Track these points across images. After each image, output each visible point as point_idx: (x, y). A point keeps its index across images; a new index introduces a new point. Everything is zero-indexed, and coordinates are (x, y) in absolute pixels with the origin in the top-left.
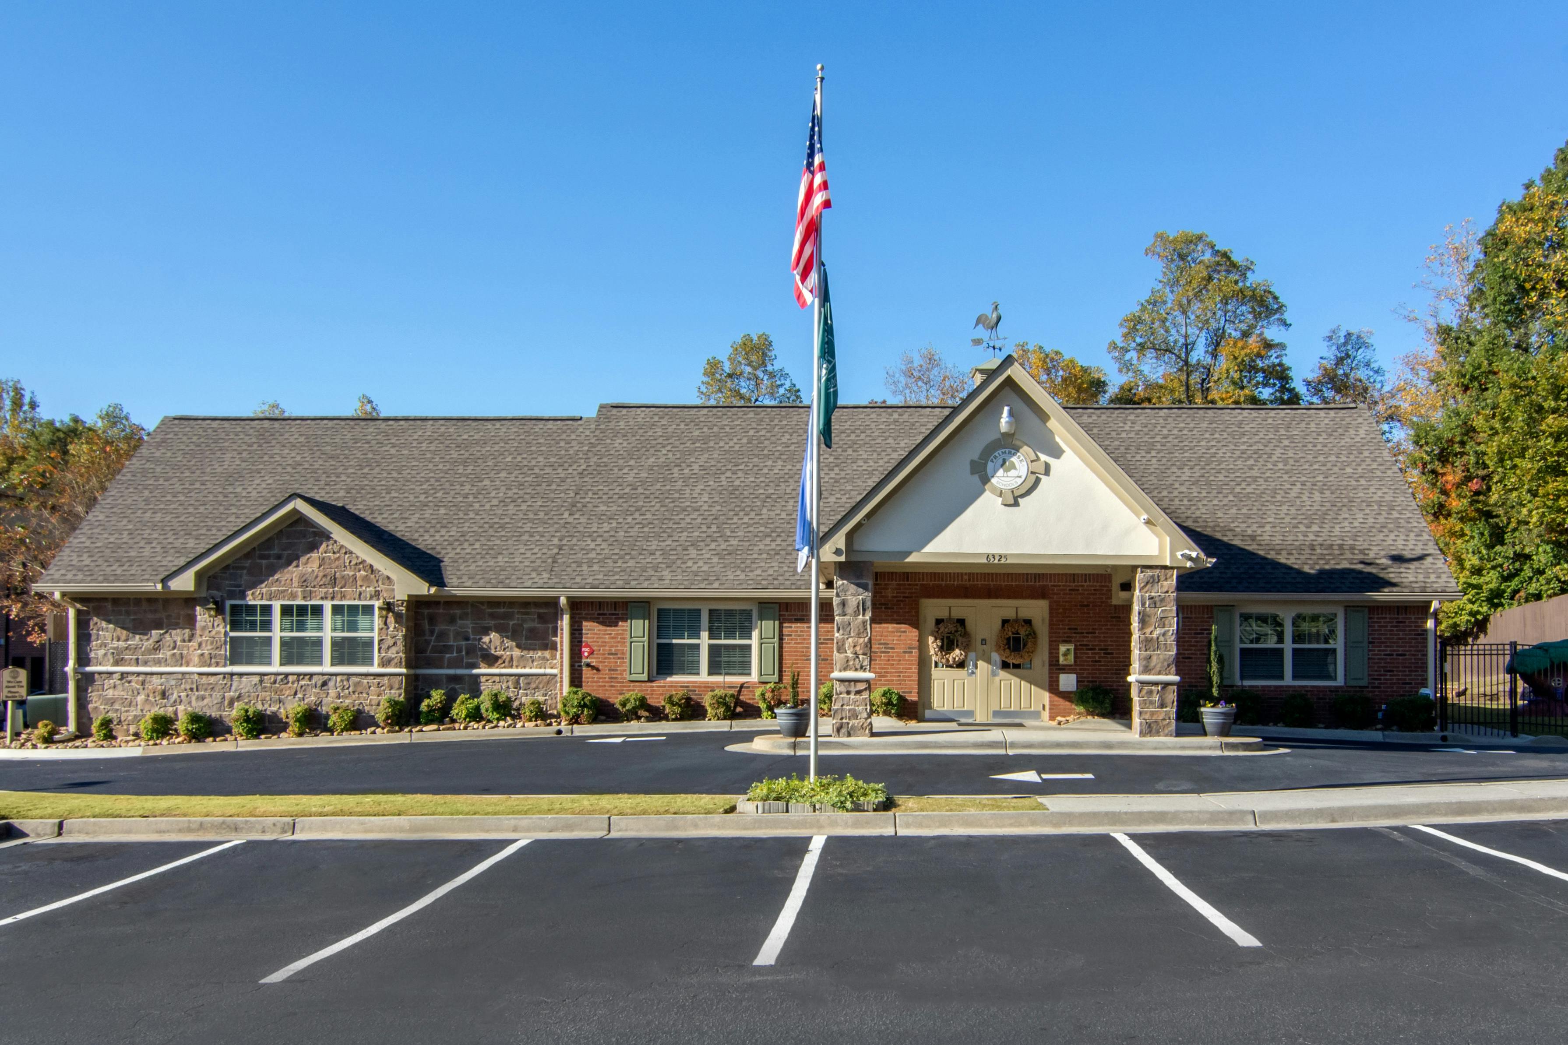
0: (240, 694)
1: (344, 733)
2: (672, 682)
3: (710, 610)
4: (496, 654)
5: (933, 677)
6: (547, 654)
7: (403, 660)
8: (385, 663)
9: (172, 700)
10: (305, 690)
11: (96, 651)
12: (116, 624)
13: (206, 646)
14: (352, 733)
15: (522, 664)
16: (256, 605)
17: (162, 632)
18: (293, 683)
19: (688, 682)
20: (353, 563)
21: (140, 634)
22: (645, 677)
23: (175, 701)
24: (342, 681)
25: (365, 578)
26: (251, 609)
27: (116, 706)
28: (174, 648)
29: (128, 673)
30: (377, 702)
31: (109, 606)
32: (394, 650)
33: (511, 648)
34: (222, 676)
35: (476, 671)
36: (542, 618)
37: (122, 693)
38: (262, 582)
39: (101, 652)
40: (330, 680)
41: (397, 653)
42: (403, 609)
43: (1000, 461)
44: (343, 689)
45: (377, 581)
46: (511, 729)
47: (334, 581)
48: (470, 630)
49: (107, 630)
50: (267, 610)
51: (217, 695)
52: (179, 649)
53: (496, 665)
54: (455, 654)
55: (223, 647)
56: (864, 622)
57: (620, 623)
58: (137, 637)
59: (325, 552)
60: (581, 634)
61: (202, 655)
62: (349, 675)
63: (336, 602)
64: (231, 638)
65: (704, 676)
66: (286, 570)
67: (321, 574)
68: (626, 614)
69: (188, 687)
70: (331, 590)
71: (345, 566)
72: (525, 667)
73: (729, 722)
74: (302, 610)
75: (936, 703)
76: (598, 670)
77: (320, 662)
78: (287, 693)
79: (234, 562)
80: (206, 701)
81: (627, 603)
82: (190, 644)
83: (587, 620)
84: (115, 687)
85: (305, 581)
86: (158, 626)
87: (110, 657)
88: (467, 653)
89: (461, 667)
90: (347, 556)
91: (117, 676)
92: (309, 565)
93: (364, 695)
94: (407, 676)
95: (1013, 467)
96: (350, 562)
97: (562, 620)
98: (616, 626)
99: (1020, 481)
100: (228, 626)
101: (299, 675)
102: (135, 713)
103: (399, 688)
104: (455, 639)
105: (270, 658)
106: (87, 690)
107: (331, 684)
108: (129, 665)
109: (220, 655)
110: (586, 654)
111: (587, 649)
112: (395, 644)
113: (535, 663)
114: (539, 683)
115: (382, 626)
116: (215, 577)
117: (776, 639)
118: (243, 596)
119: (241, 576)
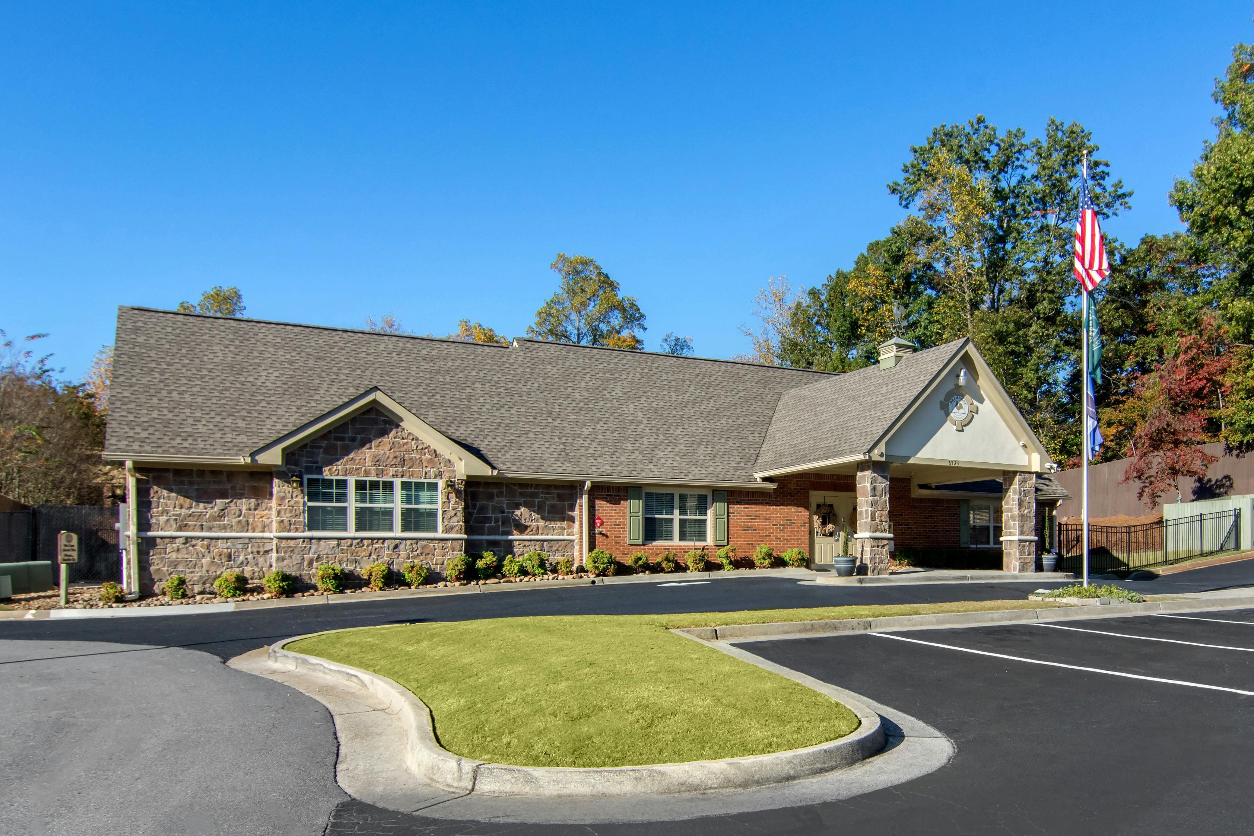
0: (319, 555)
1: (420, 587)
2: (657, 546)
3: (680, 495)
4: (526, 524)
5: (816, 542)
6: (565, 524)
7: (463, 527)
8: (448, 530)
9: (238, 563)
10: (379, 552)
11: (157, 517)
12: (179, 492)
13: (285, 514)
14: (428, 586)
15: (545, 532)
16: (332, 480)
17: (227, 501)
18: (368, 546)
19: (668, 546)
20: (419, 448)
21: (204, 502)
22: (640, 541)
23: (242, 563)
24: (411, 544)
25: (430, 461)
26: (328, 483)
27: (180, 568)
28: (240, 516)
29: (192, 538)
30: (441, 561)
31: (170, 476)
32: (455, 519)
33: (537, 520)
34: (302, 540)
35: (510, 537)
36: (560, 497)
37: (186, 556)
38: (338, 460)
39: (163, 518)
40: (400, 543)
41: (458, 522)
42: (462, 487)
43: (955, 403)
44: (412, 551)
45: (440, 464)
46: (555, 581)
47: (403, 462)
48: (505, 506)
49: (169, 498)
50: (343, 484)
51: (297, 557)
52: (244, 517)
53: (526, 532)
54: (493, 524)
55: (302, 514)
56: (886, 501)
57: (622, 502)
58: (202, 505)
59: (395, 438)
60: (595, 510)
61: (282, 521)
62: (418, 539)
63: (404, 480)
64: (309, 507)
65: (676, 542)
66: (360, 451)
67: (392, 456)
68: (627, 496)
69: (255, 550)
70: (401, 470)
71: (412, 450)
72: (548, 534)
73: (708, 573)
74: (375, 485)
75: (817, 561)
76: (607, 536)
77: (391, 529)
78: (363, 554)
79: (311, 442)
80: (285, 562)
81: (627, 487)
82: (256, 512)
83: (598, 499)
84: (178, 550)
85: (378, 461)
86: (223, 496)
87: (173, 523)
88: (503, 523)
89: (498, 534)
90: (414, 442)
91: (182, 540)
92: (380, 448)
93: (430, 556)
94: (466, 541)
95: (961, 407)
96: (417, 447)
97: (581, 497)
98: (619, 504)
99: (965, 416)
100: (306, 497)
101: (373, 539)
102: (200, 574)
103: (460, 550)
104: (493, 513)
105: (346, 525)
106: (149, 553)
107: (402, 547)
108: (194, 530)
109: (299, 522)
110: (598, 525)
111: (599, 521)
112: (455, 514)
113: (555, 532)
114: (559, 547)
115: (445, 499)
116: (293, 454)
117: (726, 515)
118: (321, 472)
119: (318, 455)
